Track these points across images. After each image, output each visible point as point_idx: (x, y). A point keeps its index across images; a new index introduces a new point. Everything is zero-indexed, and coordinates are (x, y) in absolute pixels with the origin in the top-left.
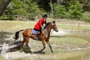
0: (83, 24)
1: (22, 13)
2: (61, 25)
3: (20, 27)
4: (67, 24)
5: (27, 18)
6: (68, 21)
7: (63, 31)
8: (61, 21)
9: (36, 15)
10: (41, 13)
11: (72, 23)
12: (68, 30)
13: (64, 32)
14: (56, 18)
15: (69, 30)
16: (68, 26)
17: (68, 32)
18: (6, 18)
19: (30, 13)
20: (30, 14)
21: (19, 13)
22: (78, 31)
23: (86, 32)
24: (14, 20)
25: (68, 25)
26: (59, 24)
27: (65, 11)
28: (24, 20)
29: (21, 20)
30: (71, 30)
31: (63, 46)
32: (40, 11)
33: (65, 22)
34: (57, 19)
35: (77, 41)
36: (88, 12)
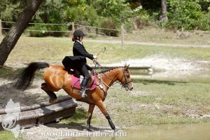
2: (186, 49)
4: (204, 43)
5: (97, 30)
6: (205, 36)
7: (190, 64)
8: (189, 36)
9: (123, 21)
12: (203, 62)
13: (192, 67)
14: (173, 27)
15: (206, 62)
16: (205, 49)
17: (203, 65)
18: (44, 32)
19: (105, 16)
20: (106, 19)
24: (66, 36)
25: (205, 46)
26: (181, 45)
28: (91, 37)
31: (179, 108)
33: (200, 39)
34: (178, 31)
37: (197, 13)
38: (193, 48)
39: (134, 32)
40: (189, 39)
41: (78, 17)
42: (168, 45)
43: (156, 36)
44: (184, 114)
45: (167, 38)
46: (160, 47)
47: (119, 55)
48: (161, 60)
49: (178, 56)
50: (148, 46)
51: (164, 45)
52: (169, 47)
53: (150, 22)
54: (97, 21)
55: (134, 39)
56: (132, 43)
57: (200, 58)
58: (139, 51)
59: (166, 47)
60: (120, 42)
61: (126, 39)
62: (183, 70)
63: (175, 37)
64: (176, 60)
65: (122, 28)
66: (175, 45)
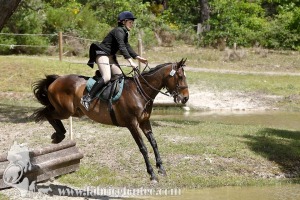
1: (80, 25)
2: (240, 76)
4: (268, 68)
6: (270, 57)
7: (248, 100)
8: (245, 57)
10: (160, 24)
11: (287, 64)
12: (269, 96)
13: (252, 105)
14: (220, 42)
15: (275, 97)
16: (271, 78)
17: (270, 102)
18: (12, 46)
21: (65, 24)
24: (47, 54)
25: (271, 73)
26: (232, 71)
27: (259, 16)
29: (75, 53)
30: (281, 97)
32: (153, 17)
33: (261, 61)
34: (227, 49)
38: (251, 75)
40: (246, 62)
42: (212, 70)
43: (191, 56)
44: (250, 172)
45: (210, 59)
46: (200, 73)
48: (203, 93)
49: (230, 88)
51: (206, 70)
52: (214, 74)
55: (157, 60)
57: (265, 91)
59: (209, 73)
62: (238, 110)
63: (222, 58)
64: (226, 93)
66: (223, 71)
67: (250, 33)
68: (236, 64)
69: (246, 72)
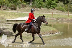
0: (57, 13)
2: (38, 14)
3: (3, 16)
4: (44, 12)
5: (9, 8)
6: (44, 10)
8: (39, 10)
9: (18, 5)
19: (12, 3)
22: (51, 19)
23: (59, 20)
26: (36, 13)
27: (42, 2)
28: (7, 10)
29: (5, 10)
32: (21, 2)
33: (42, 11)
34: (35, 8)
35: (47, 29)
36: (62, 2)
37: (42, 3)
38: (40, 14)
39: (21, 8)
41: (3, 3)
43: (28, 10)
47: (16, 16)
50: (26, 13)
53: (26, 5)
54: (9, 5)
55: (21, 11)
56: (20, 12)
58: (23, 15)
60: (17, 12)
61: (19, 11)
65: (17, 7)
67: (40, 5)
68: (37, 12)
69: (39, 13)
